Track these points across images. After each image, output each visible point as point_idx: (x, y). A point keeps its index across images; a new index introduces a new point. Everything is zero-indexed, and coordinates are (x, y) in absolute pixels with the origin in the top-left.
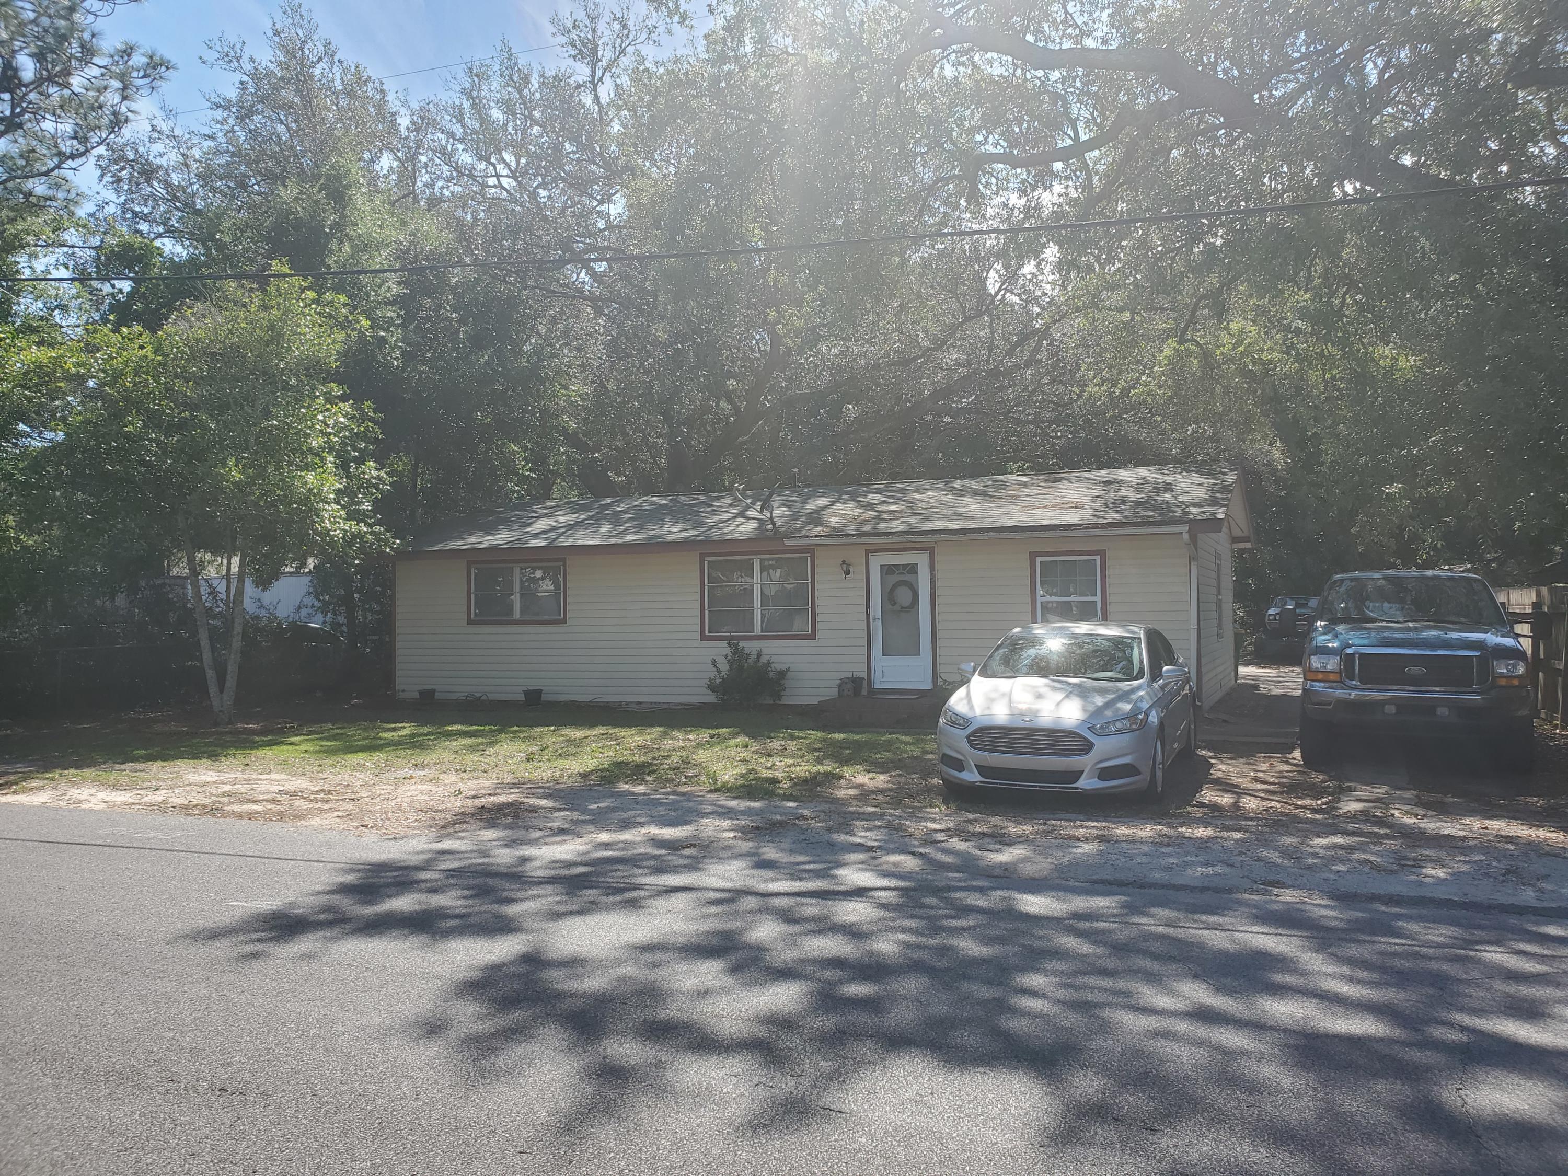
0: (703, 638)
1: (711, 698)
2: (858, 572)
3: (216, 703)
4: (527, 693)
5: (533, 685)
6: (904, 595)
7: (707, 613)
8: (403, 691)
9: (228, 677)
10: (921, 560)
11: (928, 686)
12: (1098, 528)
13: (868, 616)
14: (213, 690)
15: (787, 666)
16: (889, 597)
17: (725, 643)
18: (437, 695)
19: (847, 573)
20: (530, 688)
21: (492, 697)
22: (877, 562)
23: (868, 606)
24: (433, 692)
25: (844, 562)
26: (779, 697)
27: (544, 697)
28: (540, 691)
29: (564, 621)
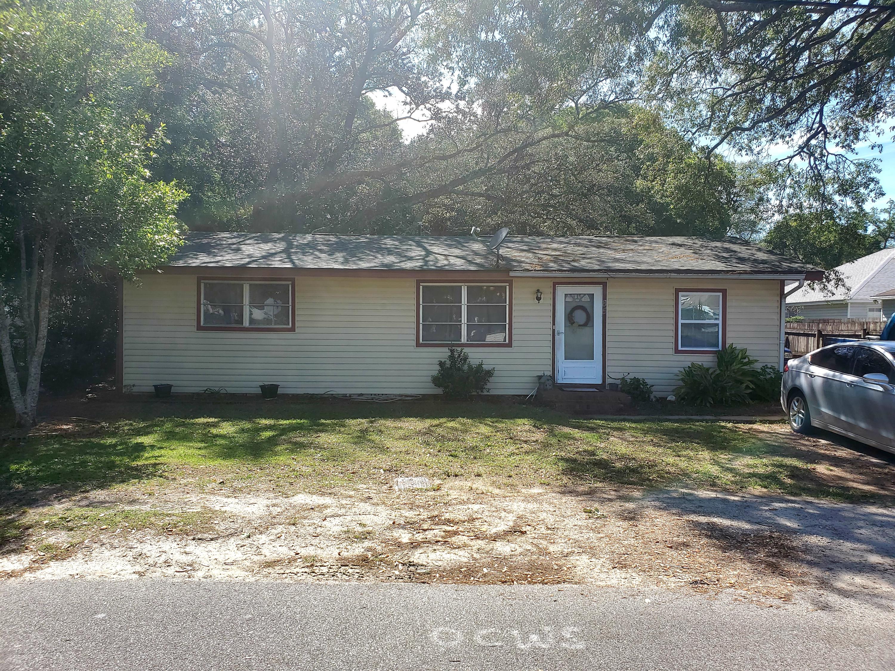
0: (418, 345)
2: (547, 299)
3: (19, 406)
4: (262, 387)
5: (268, 381)
6: (580, 316)
7: (421, 326)
8: (134, 386)
9: (31, 379)
10: (597, 291)
11: (600, 382)
13: (554, 331)
15: (492, 367)
16: (570, 318)
17: (446, 349)
18: (173, 390)
19: (539, 299)
20: (266, 383)
21: (231, 390)
22: (562, 291)
23: (554, 324)
24: (170, 386)
25: (538, 290)
26: (482, 389)
27: (280, 391)
28: (277, 386)
29: (293, 329)
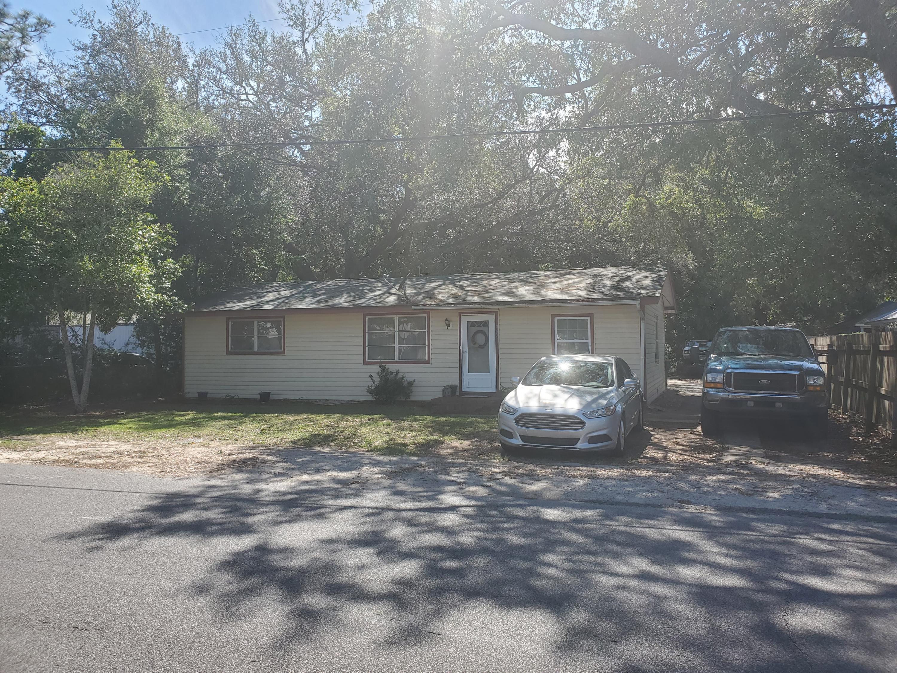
0: (365, 363)
1: (369, 398)
2: (454, 326)
3: (76, 400)
4: (261, 394)
5: (265, 390)
6: (480, 339)
7: (367, 348)
8: (189, 393)
9: (84, 385)
10: (490, 319)
11: (494, 390)
12: (589, 301)
13: (460, 350)
14: (74, 392)
15: (413, 379)
16: (472, 339)
17: (377, 366)
18: (209, 396)
19: (448, 326)
20: (263, 392)
21: (241, 396)
22: (466, 319)
23: (460, 345)
24: (206, 393)
25: (446, 319)
26: (409, 397)
27: (271, 397)
28: (269, 393)
29: (283, 353)
